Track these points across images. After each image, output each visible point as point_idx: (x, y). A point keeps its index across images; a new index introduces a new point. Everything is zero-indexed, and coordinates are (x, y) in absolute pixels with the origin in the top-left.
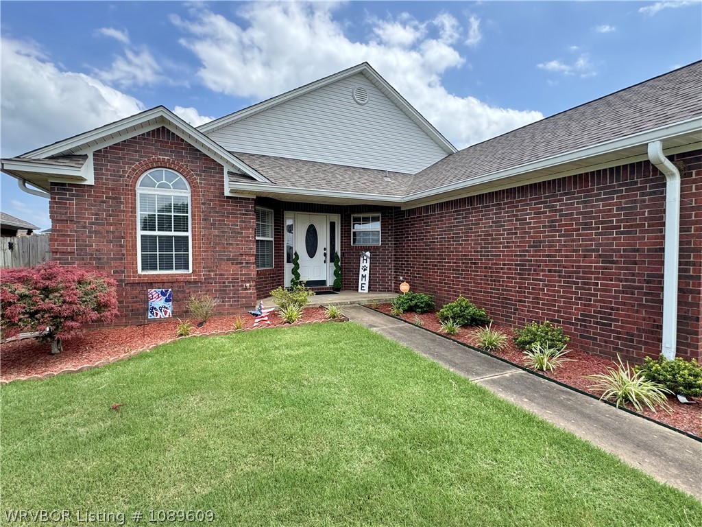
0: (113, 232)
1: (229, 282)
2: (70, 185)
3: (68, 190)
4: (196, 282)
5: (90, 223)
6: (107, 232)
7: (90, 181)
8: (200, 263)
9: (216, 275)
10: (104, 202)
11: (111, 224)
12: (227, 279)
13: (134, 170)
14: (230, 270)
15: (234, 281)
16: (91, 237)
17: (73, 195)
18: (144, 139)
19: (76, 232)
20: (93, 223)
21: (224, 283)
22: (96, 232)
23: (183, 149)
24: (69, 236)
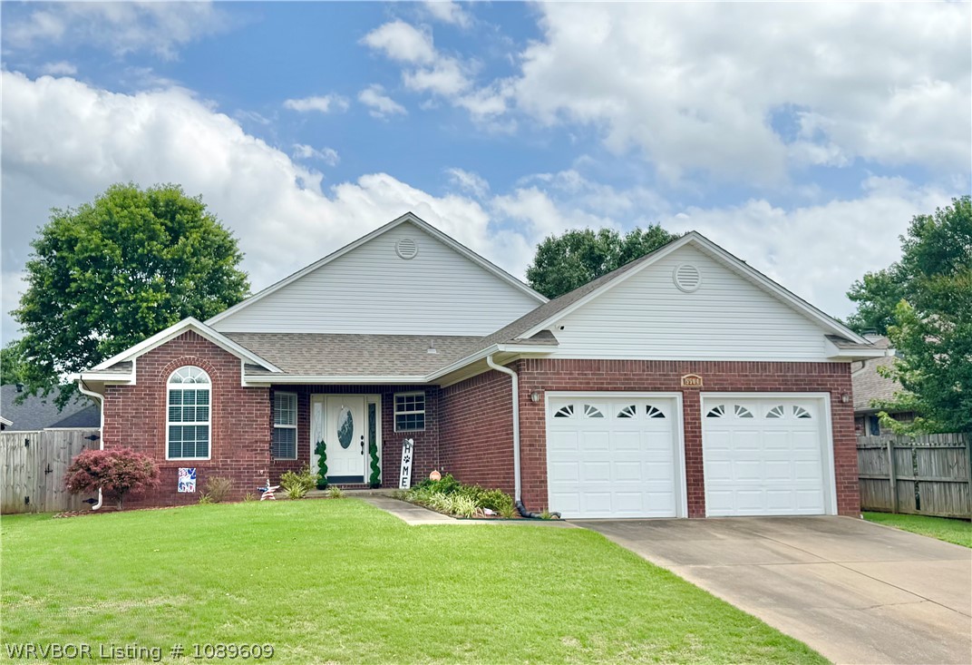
0: (148, 424)
1: (244, 469)
2: (119, 386)
3: (117, 390)
4: (214, 468)
5: (132, 417)
6: (144, 424)
7: (133, 382)
8: (218, 450)
9: (232, 461)
10: (142, 398)
11: (147, 417)
12: (242, 465)
13: (166, 370)
14: (245, 458)
15: (249, 468)
16: (132, 428)
17: (120, 394)
18: (175, 343)
19: (121, 424)
20: (134, 417)
21: (240, 469)
22: (135, 424)
23: (206, 347)
24: (116, 428)
